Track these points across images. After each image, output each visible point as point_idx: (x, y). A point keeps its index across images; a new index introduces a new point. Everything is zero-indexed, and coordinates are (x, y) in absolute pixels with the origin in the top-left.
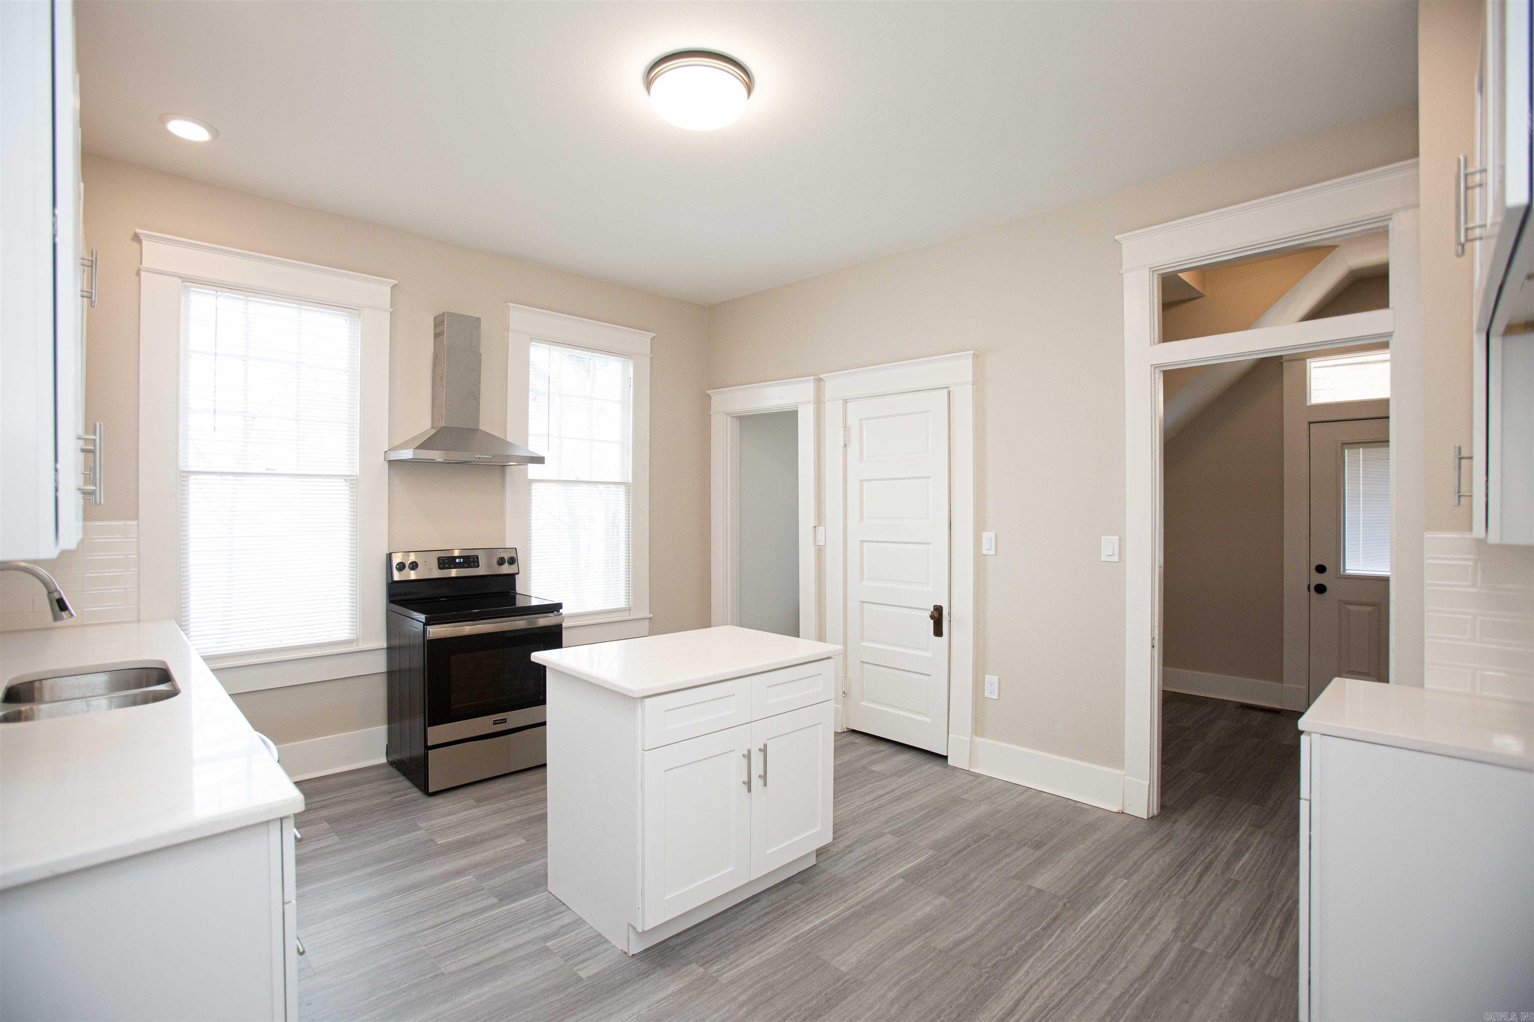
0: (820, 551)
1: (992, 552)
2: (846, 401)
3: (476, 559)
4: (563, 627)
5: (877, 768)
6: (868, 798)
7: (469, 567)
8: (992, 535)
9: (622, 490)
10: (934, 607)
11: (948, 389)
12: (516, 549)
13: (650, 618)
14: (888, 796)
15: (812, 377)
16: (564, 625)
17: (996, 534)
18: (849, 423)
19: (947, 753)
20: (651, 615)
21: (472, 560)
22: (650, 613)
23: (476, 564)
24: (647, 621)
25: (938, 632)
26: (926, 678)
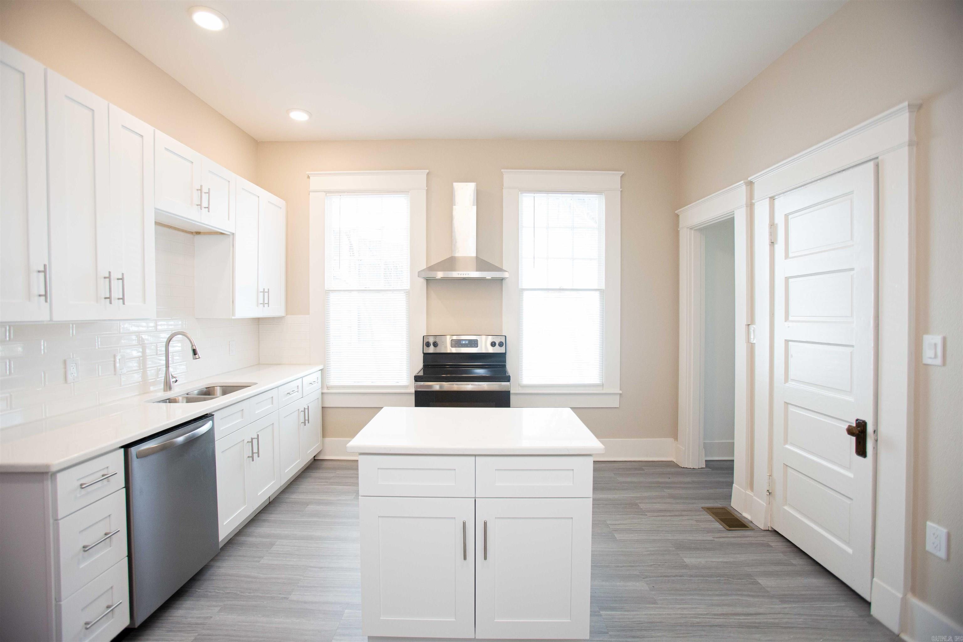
0: (751, 348)
1: (939, 361)
2: (772, 199)
3: (476, 342)
4: (511, 393)
5: (763, 581)
6: (719, 610)
7: (471, 347)
8: (938, 339)
9: (597, 294)
10: (857, 420)
11: (876, 161)
12: (505, 336)
13: (620, 394)
14: (745, 617)
15: (742, 182)
16: (511, 392)
17: (944, 340)
18: (776, 221)
19: (871, 598)
20: (621, 392)
21: (473, 342)
22: (620, 390)
23: (476, 345)
24: (618, 397)
25: (861, 450)
26: (848, 501)
